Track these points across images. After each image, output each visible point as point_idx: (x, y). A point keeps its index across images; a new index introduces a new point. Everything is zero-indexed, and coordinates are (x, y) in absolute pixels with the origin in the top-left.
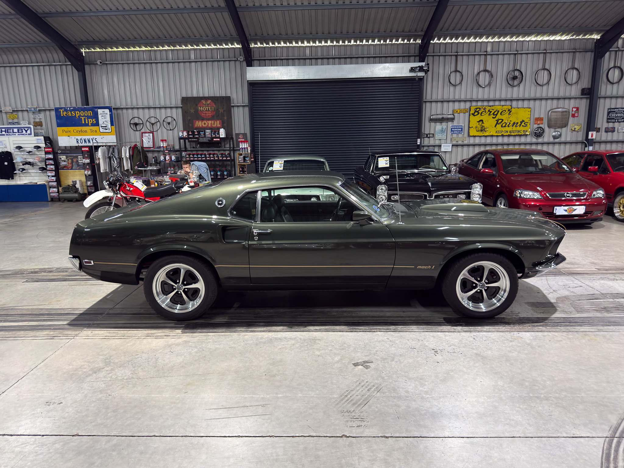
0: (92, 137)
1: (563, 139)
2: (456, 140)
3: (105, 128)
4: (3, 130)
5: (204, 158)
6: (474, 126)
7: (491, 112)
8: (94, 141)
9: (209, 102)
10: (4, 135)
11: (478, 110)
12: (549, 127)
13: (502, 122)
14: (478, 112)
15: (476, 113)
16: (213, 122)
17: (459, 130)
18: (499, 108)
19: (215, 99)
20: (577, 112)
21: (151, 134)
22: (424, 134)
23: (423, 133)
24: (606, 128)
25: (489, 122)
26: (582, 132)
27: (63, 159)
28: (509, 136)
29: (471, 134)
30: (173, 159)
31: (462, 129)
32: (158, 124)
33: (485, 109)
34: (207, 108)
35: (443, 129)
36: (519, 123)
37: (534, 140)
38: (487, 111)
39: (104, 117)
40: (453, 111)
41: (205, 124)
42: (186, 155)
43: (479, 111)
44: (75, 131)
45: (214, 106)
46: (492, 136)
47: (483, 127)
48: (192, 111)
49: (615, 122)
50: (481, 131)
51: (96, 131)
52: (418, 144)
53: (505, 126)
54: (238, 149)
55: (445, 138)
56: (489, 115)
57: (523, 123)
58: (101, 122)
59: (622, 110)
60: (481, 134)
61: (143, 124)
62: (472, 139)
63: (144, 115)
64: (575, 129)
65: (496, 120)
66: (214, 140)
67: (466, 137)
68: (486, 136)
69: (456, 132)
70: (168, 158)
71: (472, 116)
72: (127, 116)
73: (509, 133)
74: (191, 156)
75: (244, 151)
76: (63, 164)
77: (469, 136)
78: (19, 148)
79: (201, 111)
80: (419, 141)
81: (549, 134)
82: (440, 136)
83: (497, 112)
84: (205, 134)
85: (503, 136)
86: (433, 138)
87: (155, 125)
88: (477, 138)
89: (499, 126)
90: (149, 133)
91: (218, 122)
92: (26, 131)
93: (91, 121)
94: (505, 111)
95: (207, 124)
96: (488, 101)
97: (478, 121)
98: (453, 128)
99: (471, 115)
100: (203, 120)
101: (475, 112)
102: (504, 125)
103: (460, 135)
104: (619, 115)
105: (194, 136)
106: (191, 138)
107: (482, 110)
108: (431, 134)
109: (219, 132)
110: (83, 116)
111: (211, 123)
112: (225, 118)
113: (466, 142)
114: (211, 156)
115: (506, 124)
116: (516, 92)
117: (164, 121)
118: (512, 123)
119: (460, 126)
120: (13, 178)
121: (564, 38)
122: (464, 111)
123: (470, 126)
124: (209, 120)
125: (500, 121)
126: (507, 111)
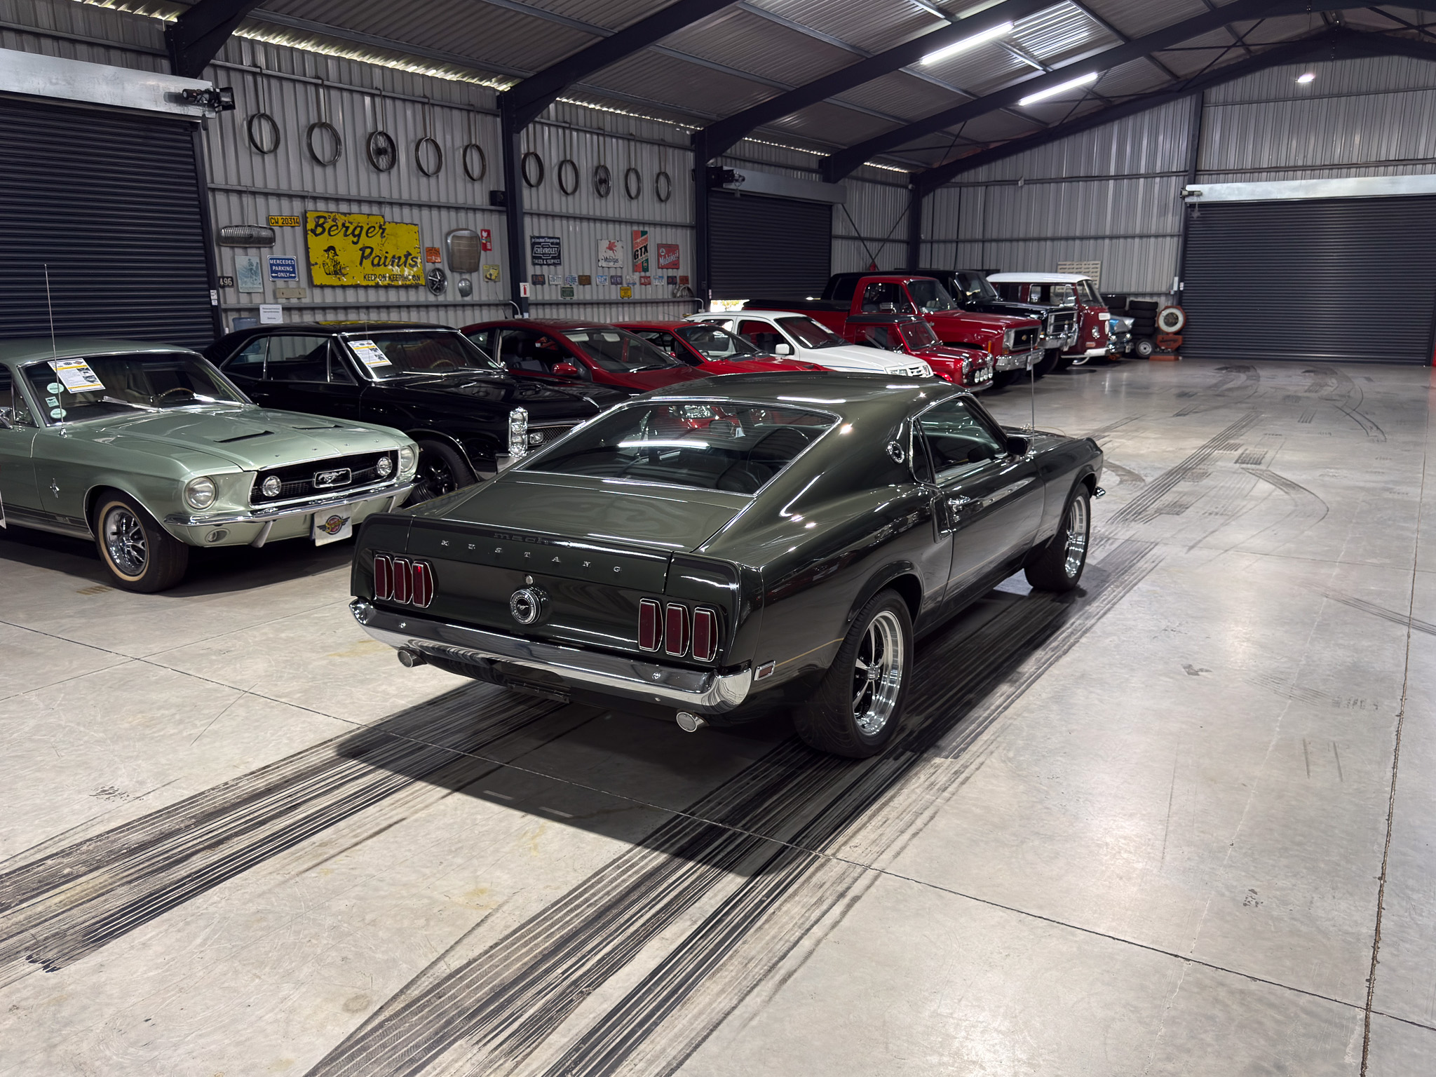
1: (475, 297)
2: (285, 296)
6: (320, 262)
7: (347, 228)
11: (321, 221)
12: (452, 269)
13: (371, 253)
14: (321, 226)
15: (319, 230)
17: (288, 269)
18: (362, 220)
20: (488, 240)
22: (223, 277)
23: (219, 274)
24: (533, 276)
25: (348, 253)
26: (501, 283)
28: (386, 287)
29: (317, 282)
31: (293, 266)
33: (334, 220)
35: (251, 264)
36: (403, 259)
37: (431, 298)
38: (340, 225)
40: (268, 220)
43: (324, 223)
46: (356, 287)
47: (337, 263)
49: (544, 264)
50: (336, 273)
52: (214, 303)
53: (378, 265)
55: (261, 290)
56: (346, 235)
57: (410, 257)
59: (548, 240)
60: (333, 280)
62: (317, 292)
64: (491, 275)
65: (360, 250)
67: (305, 289)
68: (343, 287)
69: (282, 274)
71: (310, 236)
73: (387, 282)
77: (311, 284)
80: (215, 297)
81: (454, 284)
82: (249, 285)
83: (359, 229)
85: (377, 286)
86: (232, 289)
88: (328, 292)
89: (367, 263)
94: (374, 227)
96: (337, 200)
97: (326, 248)
98: (275, 265)
99: (309, 232)
101: (316, 227)
102: (376, 262)
103: (292, 284)
104: (547, 250)
107: (330, 223)
108: (228, 278)
113: (306, 301)
115: (380, 258)
116: (384, 186)
118: (390, 256)
119: (288, 259)
121: (450, 77)
122: (290, 222)
123: (312, 261)
125: (368, 251)
126: (377, 229)
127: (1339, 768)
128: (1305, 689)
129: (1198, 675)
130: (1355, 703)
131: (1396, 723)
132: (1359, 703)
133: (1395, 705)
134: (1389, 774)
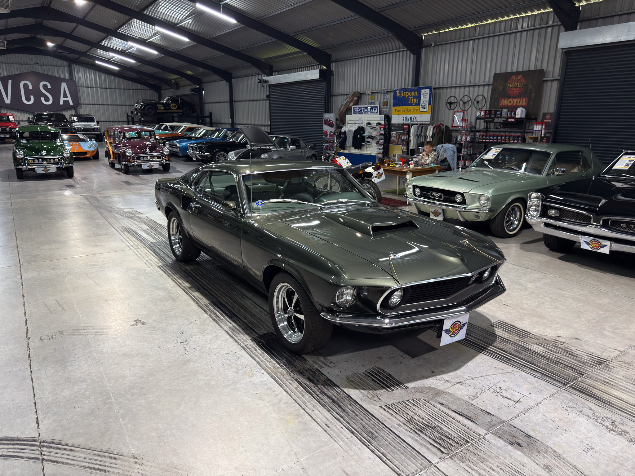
0: (413, 116)
3: (424, 107)
4: (363, 109)
5: (495, 140)
8: (415, 120)
9: (520, 77)
10: (362, 113)
16: (519, 100)
19: (526, 74)
21: (462, 113)
27: (393, 135)
30: (468, 140)
32: (470, 102)
34: (516, 84)
39: (425, 95)
41: (510, 102)
42: (479, 136)
44: (403, 110)
45: (524, 81)
48: (501, 88)
51: (417, 110)
54: (532, 131)
58: (422, 102)
61: (457, 103)
63: (459, 93)
66: (509, 120)
70: (464, 138)
72: (445, 95)
74: (484, 137)
75: (537, 134)
76: (393, 139)
78: (369, 124)
79: (509, 88)
84: (501, 114)
87: (467, 103)
90: (460, 112)
91: (524, 100)
92: (375, 110)
93: (416, 100)
95: (512, 102)
100: (509, 97)
105: (490, 116)
106: (487, 118)
109: (516, 112)
110: (410, 97)
111: (517, 102)
112: (533, 95)
114: (503, 138)
117: (475, 99)
120: (361, 149)
124: (515, 98)
127: (46, 306)
128: (80, 335)
129: (135, 321)
130: (52, 337)
131: (29, 334)
132: (51, 338)
133: (32, 344)
134: (27, 311)
